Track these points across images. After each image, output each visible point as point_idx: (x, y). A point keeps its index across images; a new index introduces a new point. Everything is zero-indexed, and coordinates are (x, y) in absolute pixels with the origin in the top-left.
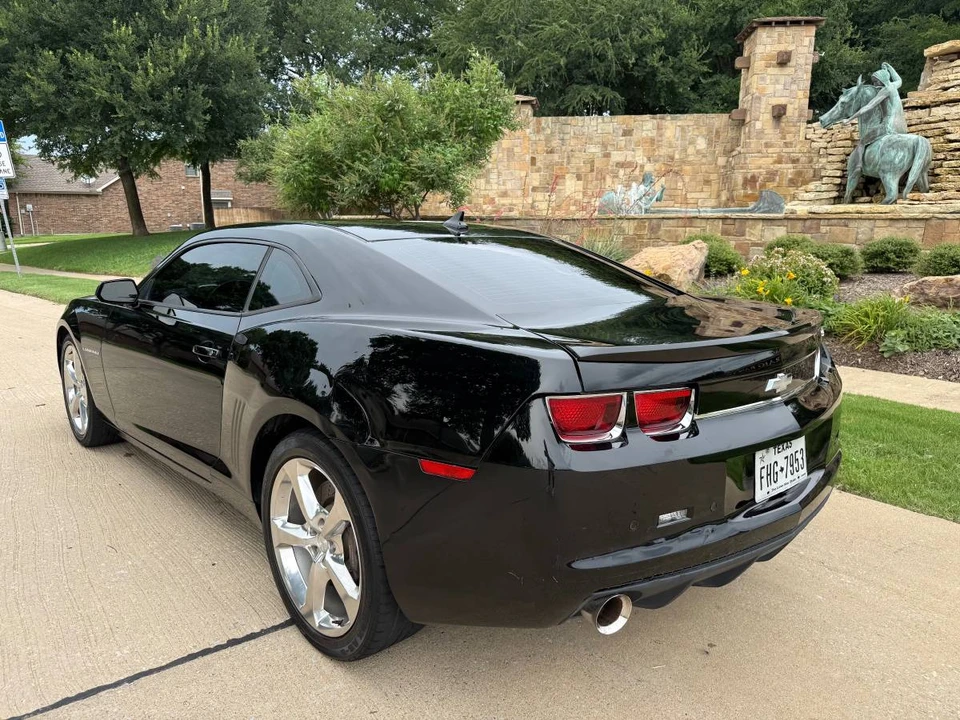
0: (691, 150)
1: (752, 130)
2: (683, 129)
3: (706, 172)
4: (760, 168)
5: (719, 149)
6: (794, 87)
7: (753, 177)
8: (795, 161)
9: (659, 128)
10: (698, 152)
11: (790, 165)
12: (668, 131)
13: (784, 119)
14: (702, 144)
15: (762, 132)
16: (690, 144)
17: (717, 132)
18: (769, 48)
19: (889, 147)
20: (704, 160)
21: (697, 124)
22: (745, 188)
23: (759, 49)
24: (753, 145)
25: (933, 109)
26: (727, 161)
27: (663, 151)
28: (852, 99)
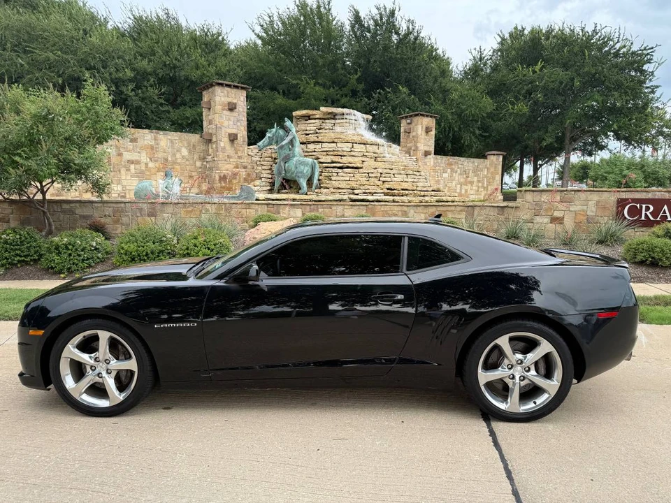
0: (178, 155)
1: (218, 146)
2: (172, 142)
3: (190, 170)
4: (227, 170)
5: (196, 156)
6: (239, 124)
7: (224, 176)
8: (245, 167)
9: (155, 139)
10: (183, 157)
11: (244, 170)
12: (162, 142)
13: (236, 142)
14: (185, 152)
15: (224, 148)
16: (177, 151)
17: (194, 146)
18: (223, 99)
19: (300, 164)
20: (187, 163)
21: (180, 139)
22: (220, 183)
23: (217, 98)
24: (221, 156)
25: (308, 145)
26: (202, 165)
27: (160, 155)
28: (273, 136)
